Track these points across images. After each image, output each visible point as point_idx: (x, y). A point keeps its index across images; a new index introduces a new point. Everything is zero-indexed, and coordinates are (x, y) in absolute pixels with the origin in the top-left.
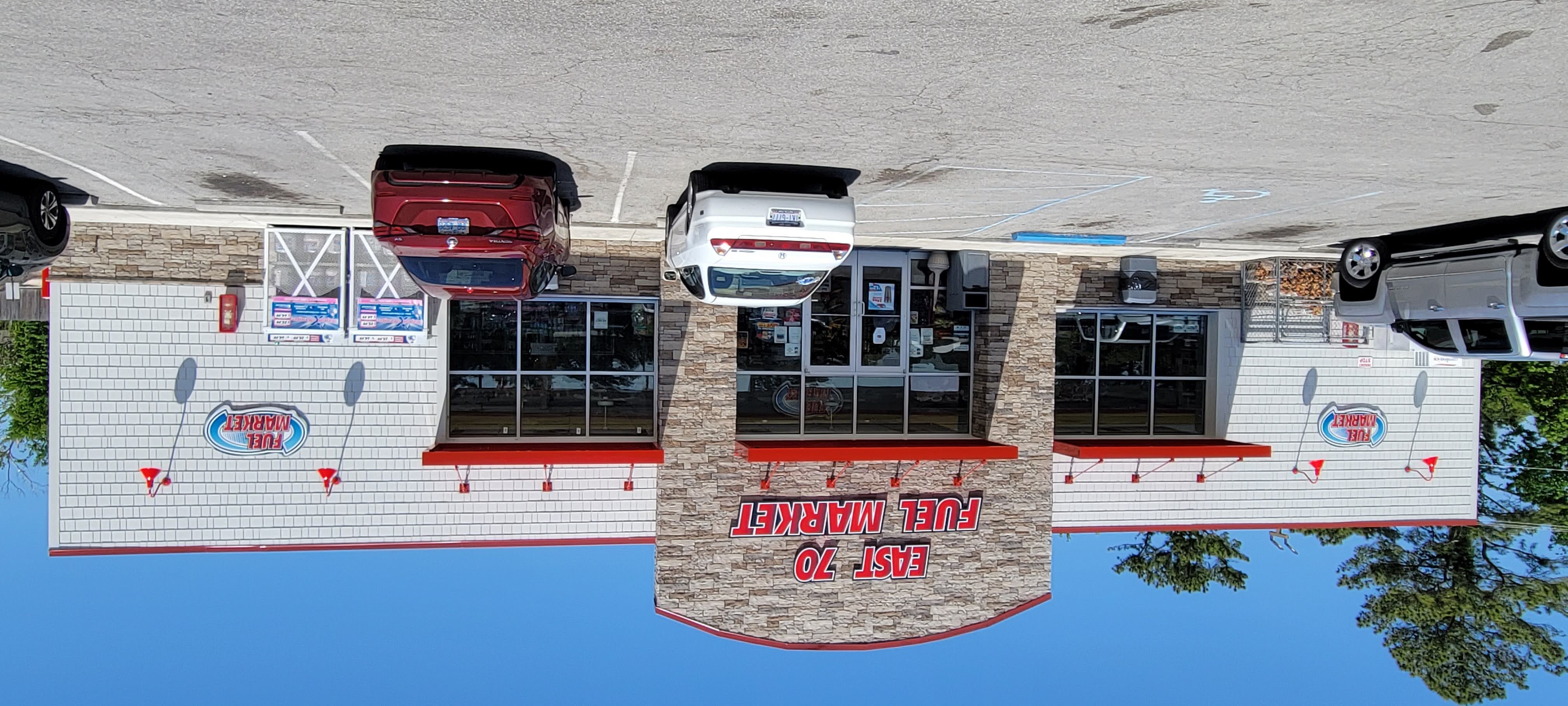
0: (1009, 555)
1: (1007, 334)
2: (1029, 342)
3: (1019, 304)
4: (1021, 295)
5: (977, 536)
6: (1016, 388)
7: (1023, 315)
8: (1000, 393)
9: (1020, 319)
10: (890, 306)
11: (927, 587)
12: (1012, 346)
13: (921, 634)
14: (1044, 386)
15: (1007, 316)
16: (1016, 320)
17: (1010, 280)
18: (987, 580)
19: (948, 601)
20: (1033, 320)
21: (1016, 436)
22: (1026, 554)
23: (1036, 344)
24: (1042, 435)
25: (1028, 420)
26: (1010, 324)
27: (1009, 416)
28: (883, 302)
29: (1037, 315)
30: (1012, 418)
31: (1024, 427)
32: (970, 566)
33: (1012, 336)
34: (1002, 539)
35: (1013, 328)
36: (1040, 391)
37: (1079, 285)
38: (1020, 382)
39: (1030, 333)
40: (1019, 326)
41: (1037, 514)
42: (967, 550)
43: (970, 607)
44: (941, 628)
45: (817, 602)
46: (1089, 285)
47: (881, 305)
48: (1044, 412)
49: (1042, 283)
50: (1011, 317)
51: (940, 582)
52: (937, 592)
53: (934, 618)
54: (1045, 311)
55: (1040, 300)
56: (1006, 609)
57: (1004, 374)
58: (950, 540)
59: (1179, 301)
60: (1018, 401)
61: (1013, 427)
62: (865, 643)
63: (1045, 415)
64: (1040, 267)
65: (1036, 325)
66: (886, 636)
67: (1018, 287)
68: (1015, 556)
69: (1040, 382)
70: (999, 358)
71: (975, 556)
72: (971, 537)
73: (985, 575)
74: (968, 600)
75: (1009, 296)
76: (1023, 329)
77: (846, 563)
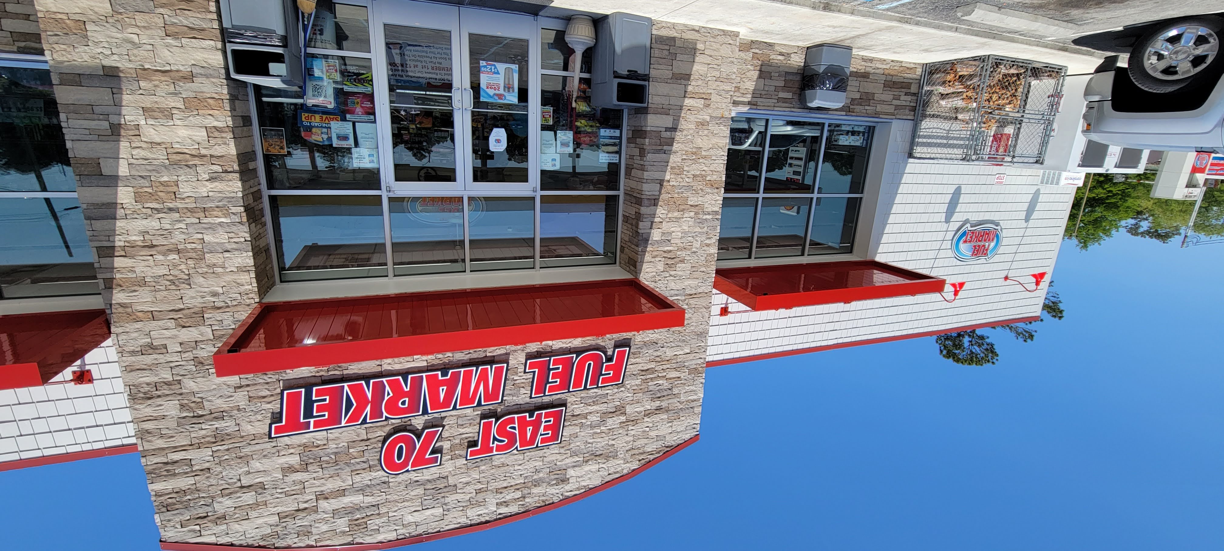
0: (658, 403)
1: (670, 142)
2: (696, 154)
3: (688, 102)
4: (690, 88)
5: (623, 389)
6: (676, 214)
7: (692, 118)
8: (656, 220)
9: (688, 123)
10: (513, 98)
11: (562, 451)
12: (674, 160)
13: (556, 499)
14: (710, 210)
15: (671, 118)
16: (683, 124)
17: (679, 67)
18: (633, 433)
19: (587, 462)
20: (702, 124)
21: (673, 273)
22: (675, 400)
23: (705, 157)
24: (703, 269)
25: (688, 253)
26: (674, 129)
27: (666, 248)
28: (501, 91)
29: (708, 118)
30: (670, 251)
31: (682, 261)
32: (613, 422)
33: (676, 146)
34: (651, 388)
35: (678, 136)
36: (705, 217)
37: (757, 81)
38: (681, 206)
39: (699, 142)
40: (685, 133)
41: (691, 356)
42: (610, 405)
43: (612, 463)
44: (578, 489)
45: (420, 491)
46: (768, 82)
47: (500, 96)
48: (708, 242)
49: (717, 74)
50: (677, 120)
51: (578, 444)
52: (575, 454)
53: (571, 481)
54: (718, 114)
55: (714, 98)
56: (652, 457)
57: (664, 196)
58: (591, 397)
59: (858, 108)
60: (679, 229)
61: (670, 262)
62: (487, 522)
63: (708, 245)
64: (717, 50)
65: (706, 132)
66: (513, 509)
67: (687, 77)
68: (664, 404)
69: (706, 206)
70: (657, 175)
71: (619, 410)
72: (616, 390)
73: (630, 428)
74: (608, 455)
75: (675, 89)
76: (689, 137)
77: (457, 441)
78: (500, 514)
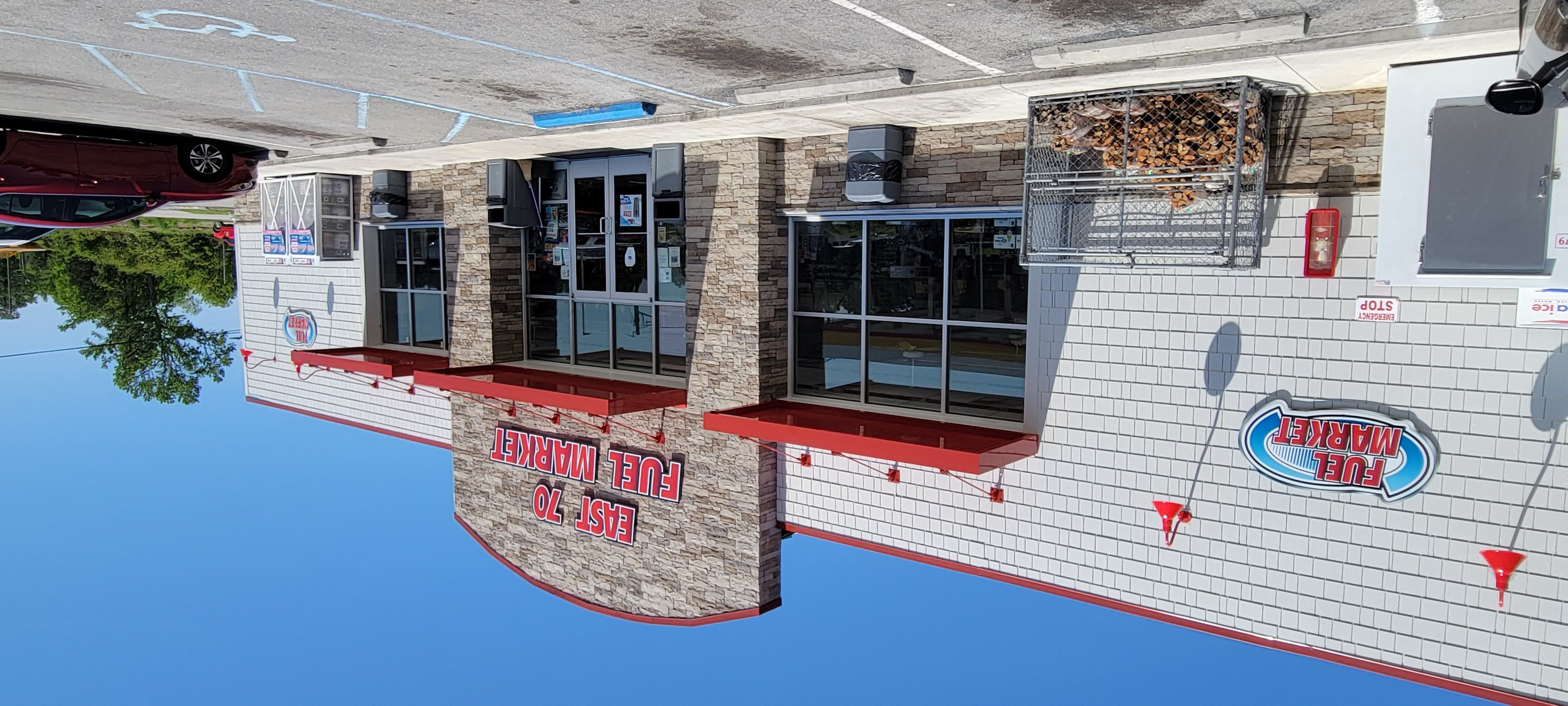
0: (712, 543)
1: (705, 252)
2: (729, 264)
3: (716, 212)
4: (718, 199)
5: (681, 511)
6: (716, 326)
7: (721, 227)
8: (698, 330)
9: (718, 234)
11: (637, 557)
12: (710, 269)
13: (634, 611)
14: (746, 324)
15: (704, 229)
16: (715, 234)
17: (708, 181)
18: (692, 568)
19: (656, 581)
20: (731, 233)
21: (717, 390)
22: (730, 547)
23: (737, 267)
24: (746, 392)
25: (730, 370)
26: (706, 240)
27: (710, 362)
29: (736, 226)
30: (712, 366)
31: (726, 379)
32: (676, 546)
33: (710, 257)
34: (707, 521)
35: (711, 245)
36: (744, 332)
38: (719, 318)
39: (731, 252)
40: (717, 242)
41: (742, 497)
42: (672, 524)
43: (675, 595)
44: (649, 610)
45: (551, 544)
48: (748, 360)
49: (740, 181)
50: (708, 231)
51: (648, 556)
52: (646, 567)
53: (645, 596)
54: (745, 221)
55: (741, 205)
56: (713, 611)
57: (703, 307)
58: (657, 508)
60: (718, 343)
61: (715, 378)
62: (588, 602)
63: (749, 365)
64: (739, 158)
65: (736, 241)
66: (604, 600)
67: (714, 188)
68: (720, 547)
69: (743, 319)
70: (695, 285)
71: (678, 534)
72: (676, 510)
73: (691, 562)
74: (675, 587)
75: (706, 201)
76: (722, 247)
77: (571, 509)
78: (597, 600)
